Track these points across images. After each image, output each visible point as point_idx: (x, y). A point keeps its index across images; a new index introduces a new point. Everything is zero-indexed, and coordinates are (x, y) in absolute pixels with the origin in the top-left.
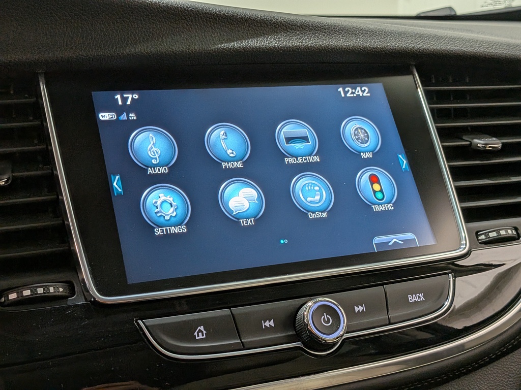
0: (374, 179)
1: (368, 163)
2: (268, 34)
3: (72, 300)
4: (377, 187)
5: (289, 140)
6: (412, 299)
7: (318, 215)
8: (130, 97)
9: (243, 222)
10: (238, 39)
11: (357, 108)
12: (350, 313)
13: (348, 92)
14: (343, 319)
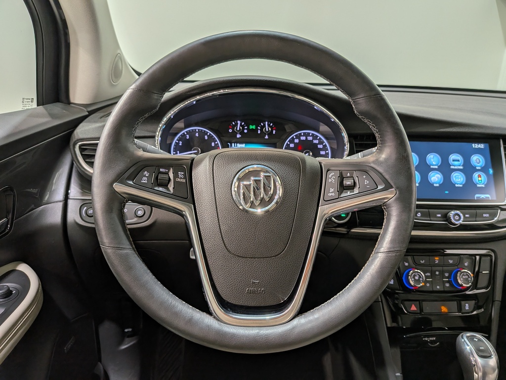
0: (479, 176)
1: (478, 170)
2: (452, 127)
4: (480, 179)
5: (454, 160)
6: (484, 215)
7: (459, 185)
9: (435, 185)
10: (444, 129)
11: (478, 151)
12: (464, 216)
13: (476, 146)
14: (462, 218)
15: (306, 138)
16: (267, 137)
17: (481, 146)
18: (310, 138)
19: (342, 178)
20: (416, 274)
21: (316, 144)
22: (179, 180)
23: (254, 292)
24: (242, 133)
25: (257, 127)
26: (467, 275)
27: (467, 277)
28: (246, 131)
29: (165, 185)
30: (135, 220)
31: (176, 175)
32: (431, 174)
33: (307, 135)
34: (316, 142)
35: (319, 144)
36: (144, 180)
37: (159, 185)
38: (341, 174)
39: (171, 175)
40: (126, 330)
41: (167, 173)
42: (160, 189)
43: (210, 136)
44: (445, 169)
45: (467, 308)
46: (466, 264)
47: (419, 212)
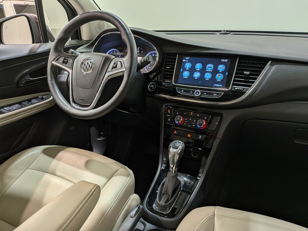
0: (220, 76)
1: (220, 73)
4: (219, 77)
5: (208, 67)
6: (214, 94)
7: (207, 79)
8: (188, 58)
9: (195, 78)
10: (205, 51)
11: (223, 63)
13: (223, 60)
14: (200, 94)
16: (139, 54)
17: (226, 60)
19: (114, 64)
20: (178, 117)
23: (82, 100)
26: (202, 122)
27: (201, 123)
29: (66, 63)
32: (195, 73)
33: (155, 54)
36: (60, 61)
37: (64, 63)
45: (200, 138)
46: (206, 118)
47: (183, 89)
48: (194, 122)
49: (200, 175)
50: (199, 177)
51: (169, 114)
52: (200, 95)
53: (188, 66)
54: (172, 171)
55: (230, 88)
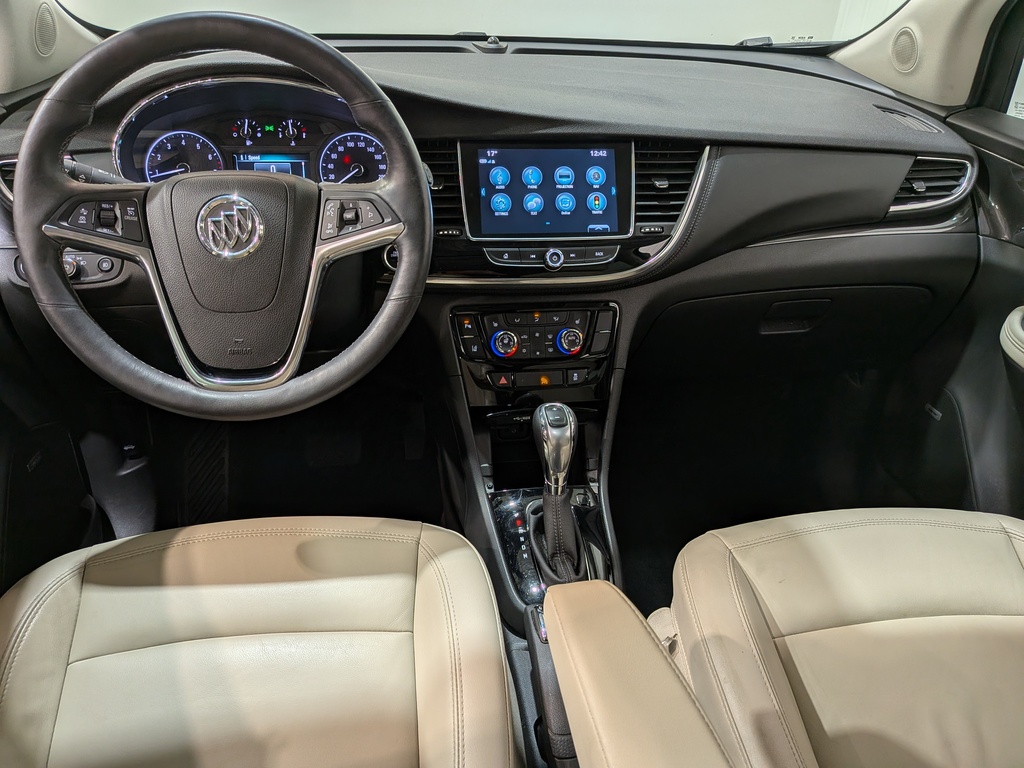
0: (596, 199)
1: (596, 190)
2: (555, 126)
3: (462, 237)
4: (597, 202)
5: (561, 177)
6: (596, 254)
7: (566, 213)
8: (494, 152)
9: (532, 213)
10: (545, 129)
11: (598, 162)
12: (565, 256)
13: (595, 153)
14: (562, 257)
15: (356, 144)
16: (293, 144)
17: (603, 153)
18: (362, 145)
19: (342, 209)
20: (506, 336)
21: (373, 154)
22: (128, 218)
23: (238, 353)
24: (253, 138)
25: (276, 128)
26: (574, 334)
27: (574, 337)
28: (259, 135)
29: (111, 225)
30: (100, 276)
31: (124, 212)
32: (528, 197)
33: (356, 139)
34: (372, 150)
35: (375, 153)
36: (82, 220)
37: (103, 226)
38: (342, 205)
39: (118, 213)
40: (126, 448)
41: (113, 210)
42: (105, 231)
43: (203, 145)
44: (548, 189)
45: (575, 379)
46: (577, 322)
47: (506, 252)
48: (550, 340)
49: (593, 474)
50: (594, 481)
51: (468, 331)
52: (564, 263)
53: (500, 176)
54: (557, 489)
55: (632, 230)
